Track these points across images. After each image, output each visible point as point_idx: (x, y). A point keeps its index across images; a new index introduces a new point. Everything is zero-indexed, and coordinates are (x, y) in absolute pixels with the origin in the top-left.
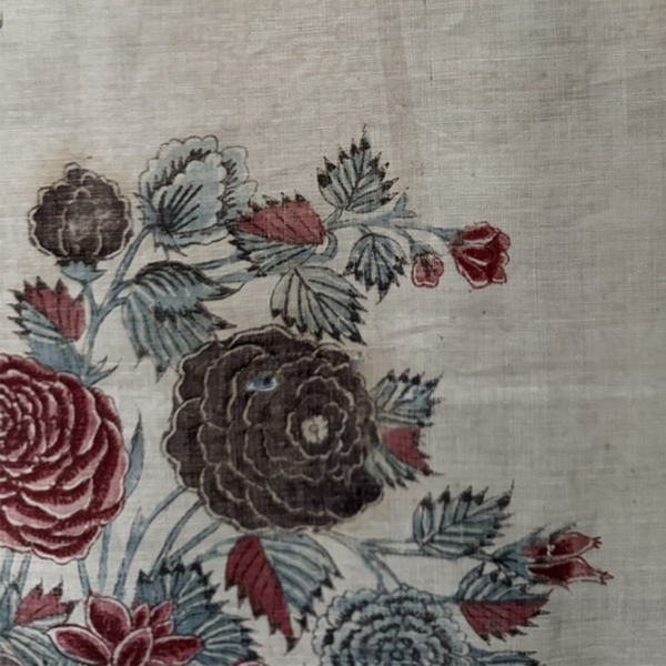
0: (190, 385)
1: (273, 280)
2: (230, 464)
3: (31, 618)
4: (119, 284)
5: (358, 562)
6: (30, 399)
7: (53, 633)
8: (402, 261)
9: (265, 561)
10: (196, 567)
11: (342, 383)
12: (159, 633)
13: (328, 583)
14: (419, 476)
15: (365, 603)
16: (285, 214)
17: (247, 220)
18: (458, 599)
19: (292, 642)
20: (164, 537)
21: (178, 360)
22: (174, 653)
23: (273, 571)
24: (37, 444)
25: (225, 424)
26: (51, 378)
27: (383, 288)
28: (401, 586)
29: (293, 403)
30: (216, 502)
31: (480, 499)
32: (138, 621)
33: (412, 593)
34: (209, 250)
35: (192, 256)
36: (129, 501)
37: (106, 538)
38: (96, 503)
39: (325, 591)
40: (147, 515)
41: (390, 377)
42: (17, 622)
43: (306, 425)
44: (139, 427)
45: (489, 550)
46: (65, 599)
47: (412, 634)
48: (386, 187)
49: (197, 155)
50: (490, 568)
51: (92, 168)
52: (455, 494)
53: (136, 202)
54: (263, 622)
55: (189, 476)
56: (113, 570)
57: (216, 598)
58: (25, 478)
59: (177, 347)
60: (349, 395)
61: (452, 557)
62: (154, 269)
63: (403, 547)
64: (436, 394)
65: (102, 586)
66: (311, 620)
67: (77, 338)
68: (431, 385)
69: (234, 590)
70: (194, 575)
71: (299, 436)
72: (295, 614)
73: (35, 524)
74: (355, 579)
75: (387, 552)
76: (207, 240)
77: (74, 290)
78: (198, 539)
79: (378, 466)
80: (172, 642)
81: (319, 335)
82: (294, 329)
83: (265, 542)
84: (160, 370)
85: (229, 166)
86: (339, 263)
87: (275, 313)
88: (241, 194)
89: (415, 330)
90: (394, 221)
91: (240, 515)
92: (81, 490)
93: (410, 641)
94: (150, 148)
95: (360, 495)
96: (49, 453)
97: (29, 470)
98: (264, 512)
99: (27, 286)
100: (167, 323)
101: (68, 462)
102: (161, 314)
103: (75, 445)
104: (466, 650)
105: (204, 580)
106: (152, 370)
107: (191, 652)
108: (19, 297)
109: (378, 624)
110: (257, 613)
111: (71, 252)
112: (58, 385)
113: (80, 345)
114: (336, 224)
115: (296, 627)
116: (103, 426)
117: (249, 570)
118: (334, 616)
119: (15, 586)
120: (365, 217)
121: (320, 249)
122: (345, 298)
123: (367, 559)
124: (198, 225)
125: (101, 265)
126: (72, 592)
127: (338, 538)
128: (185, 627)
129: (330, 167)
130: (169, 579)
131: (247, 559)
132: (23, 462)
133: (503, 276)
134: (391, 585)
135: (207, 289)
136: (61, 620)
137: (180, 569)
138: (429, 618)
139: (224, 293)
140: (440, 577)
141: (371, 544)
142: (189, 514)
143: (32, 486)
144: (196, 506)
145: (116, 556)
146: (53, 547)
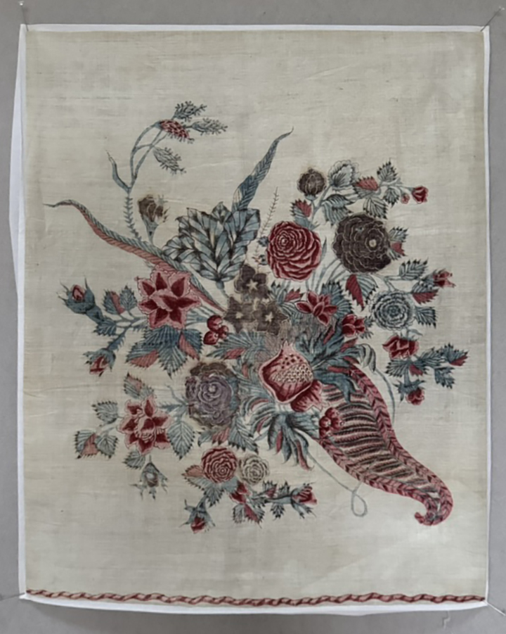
0: (340, 230)
1: (364, 200)
2: (350, 252)
3: (290, 299)
4: (322, 201)
5: (383, 283)
6: (293, 234)
7: (296, 304)
8: (398, 196)
9: (357, 283)
10: (338, 283)
11: (381, 230)
12: (326, 304)
13: (374, 290)
14: (401, 256)
15: (385, 295)
16: (368, 182)
17: (358, 183)
18: (412, 292)
19: (363, 308)
20: (330, 273)
21: (337, 221)
22: (330, 311)
23: (359, 286)
24: (296, 246)
25: (349, 240)
26: (300, 228)
27: (393, 204)
28: (396, 290)
29: (367, 235)
30: (345, 263)
31: (418, 263)
32: (321, 300)
33: (399, 292)
34: (347, 191)
35: (343, 193)
36: (322, 262)
37: (315, 273)
38: (312, 263)
39: (374, 292)
40: (326, 266)
41: (394, 229)
42: (285, 301)
43: (370, 242)
44: (326, 241)
45: (421, 277)
46: (301, 292)
47: (398, 304)
48: (395, 175)
49: (345, 165)
50: (421, 282)
51: (316, 169)
52: (412, 261)
53: (327, 178)
54: (355, 302)
55: (339, 255)
56: (316, 283)
57: (343, 293)
58: (291, 257)
59: (338, 218)
60: (382, 234)
61: (411, 280)
62: (332, 196)
63: (396, 278)
64: (407, 233)
65: (312, 288)
66: (369, 301)
67: (309, 216)
68: (405, 231)
69: (348, 292)
70: (337, 286)
71: (368, 245)
72: (364, 299)
73: (293, 270)
74: (382, 288)
75: (392, 279)
76: (347, 188)
77: (309, 203)
78: (340, 274)
79: (390, 254)
80: (330, 307)
81: (375, 216)
82: (369, 214)
83: (357, 277)
84: (332, 225)
85: (353, 168)
86: (381, 196)
87: (364, 209)
88: (356, 176)
89: (401, 215)
90: (397, 185)
91: (351, 268)
92: (308, 259)
93: (397, 307)
94: (333, 163)
95: (385, 262)
96: (299, 249)
97: (292, 255)
98: (358, 267)
99: (296, 202)
100: (335, 211)
101: (305, 251)
102: (334, 209)
103: (307, 247)
104: (414, 308)
105: (340, 287)
106: (330, 225)
107: (334, 311)
108: (293, 204)
109: (388, 302)
110: (354, 299)
111: (309, 192)
112: (302, 230)
113: (309, 218)
114: (381, 185)
115: (364, 303)
116: (315, 241)
117: (353, 285)
118: (376, 299)
119: (285, 290)
120: (389, 184)
121: (377, 192)
122: (382, 206)
123: (386, 282)
124: (345, 184)
125: (317, 196)
126: (303, 290)
127: (378, 276)
128: (333, 302)
129: (380, 169)
130: (331, 287)
131: (352, 282)
132: (291, 252)
133: (426, 200)
134: (392, 290)
135: (347, 202)
136: (298, 299)
137: (334, 284)
138: (403, 299)
139: (351, 203)
140: (407, 286)
141: (387, 277)
142: (338, 267)
143: (293, 259)
144: (340, 264)
145: (317, 279)
146: (298, 277)
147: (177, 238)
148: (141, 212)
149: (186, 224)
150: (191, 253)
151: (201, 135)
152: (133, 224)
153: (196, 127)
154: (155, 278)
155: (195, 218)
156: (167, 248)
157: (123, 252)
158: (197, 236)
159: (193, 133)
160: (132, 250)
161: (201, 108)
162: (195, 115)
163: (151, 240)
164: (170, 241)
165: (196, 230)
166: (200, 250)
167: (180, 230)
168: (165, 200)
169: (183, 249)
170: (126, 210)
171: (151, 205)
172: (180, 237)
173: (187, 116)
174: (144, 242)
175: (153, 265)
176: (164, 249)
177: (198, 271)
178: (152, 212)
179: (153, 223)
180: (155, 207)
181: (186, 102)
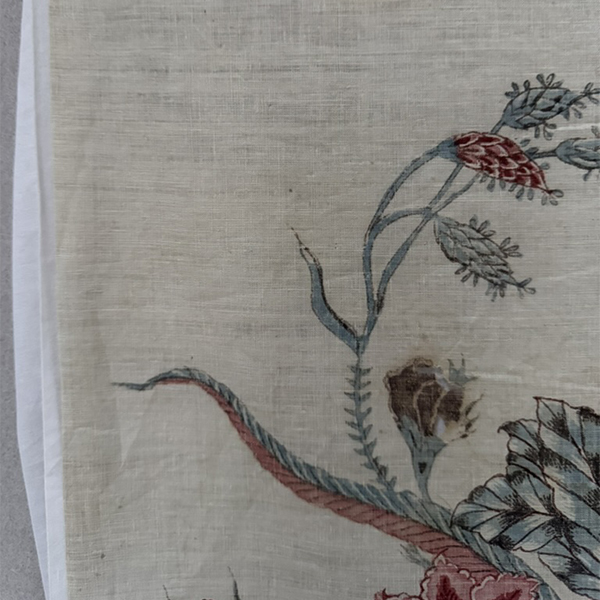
147: (501, 482)
148: (396, 408)
149: (531, 442)
150: (542, 526)
151: (586, 177)
152: (373, 444)
153: (570, 153)
154: (435, 592)
155: (560, 427)
156: (469, 508)
157: (344, 522)
158: (561, 477)
159: (558, 173)
160: (369, 516)
161: (588, 93)
162: (567, 116)
163: (424, 486)
164: (481, 490)
165: (561, 458)
166: (571, 517)
167: (511, 458)
168: (467, 374)
169: (520, 511)
170: (350, 403)
171: (428, 389)
172: (509, 479)
173: (543, 120)
174: (405, 495)
175: (429, 557)
176: (461, 510)
177: (561, 577)
178: (430, 409)
179: (430, 440)
180: (438, 395)
181: (540, 78)
